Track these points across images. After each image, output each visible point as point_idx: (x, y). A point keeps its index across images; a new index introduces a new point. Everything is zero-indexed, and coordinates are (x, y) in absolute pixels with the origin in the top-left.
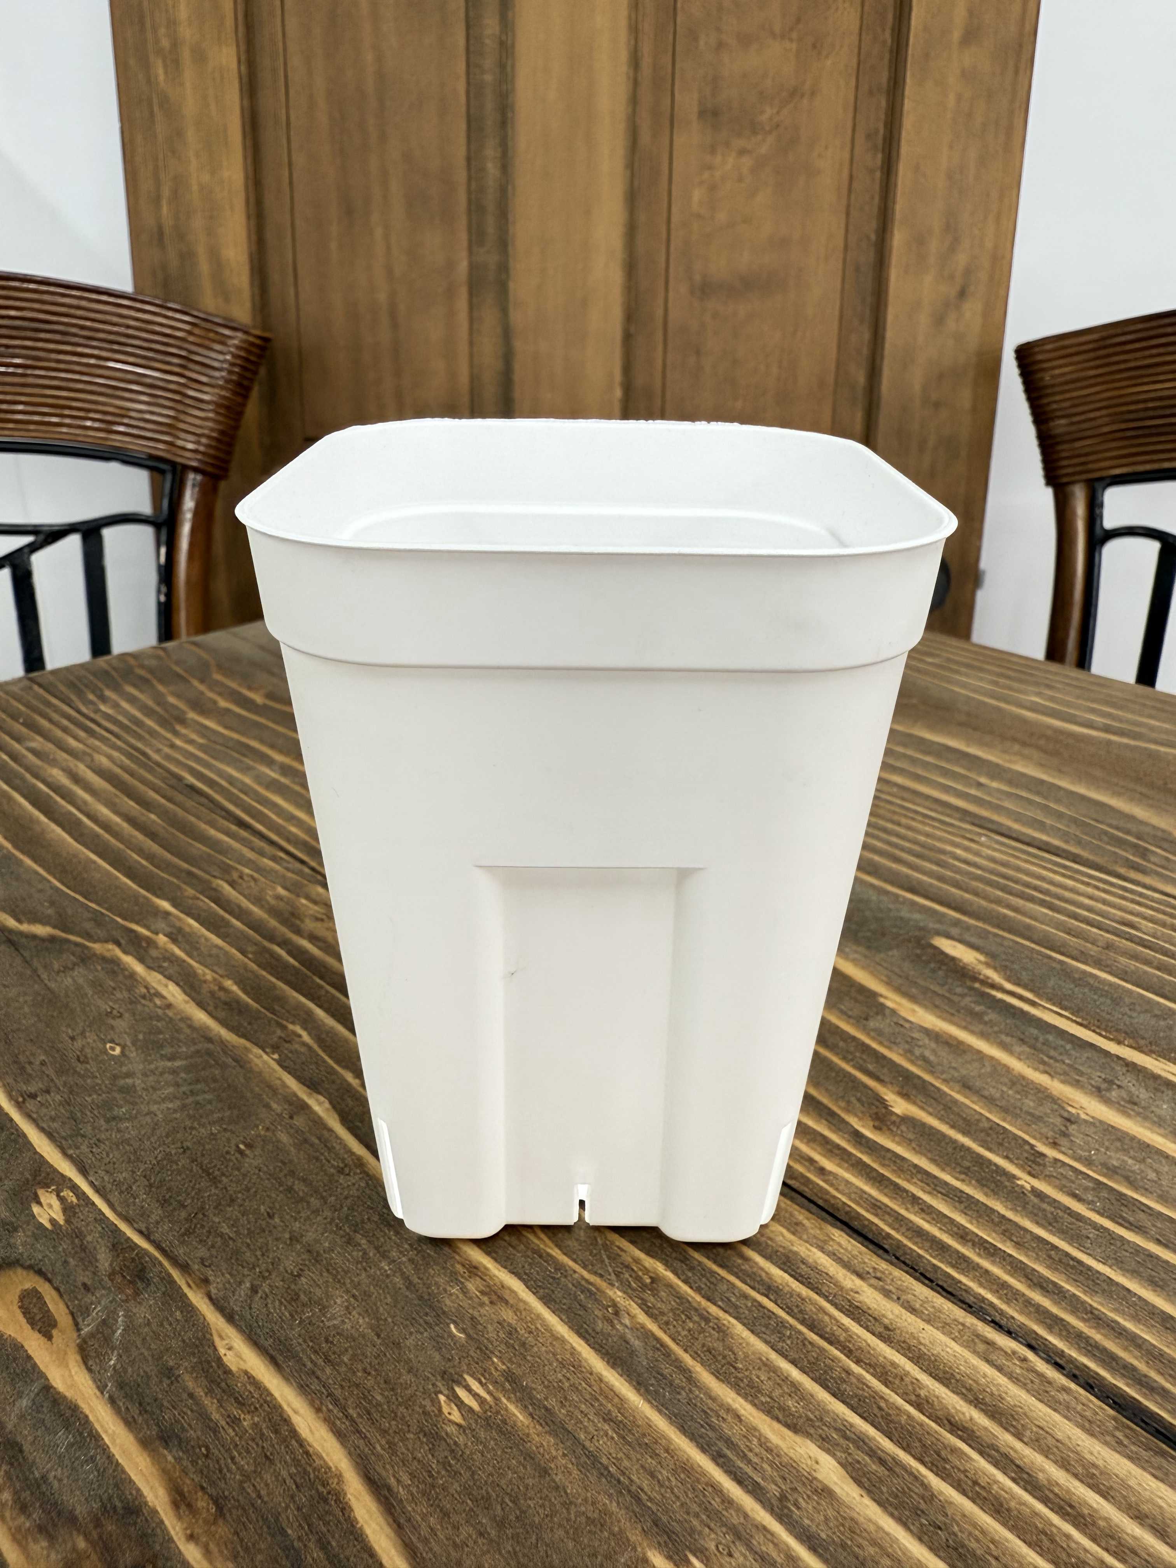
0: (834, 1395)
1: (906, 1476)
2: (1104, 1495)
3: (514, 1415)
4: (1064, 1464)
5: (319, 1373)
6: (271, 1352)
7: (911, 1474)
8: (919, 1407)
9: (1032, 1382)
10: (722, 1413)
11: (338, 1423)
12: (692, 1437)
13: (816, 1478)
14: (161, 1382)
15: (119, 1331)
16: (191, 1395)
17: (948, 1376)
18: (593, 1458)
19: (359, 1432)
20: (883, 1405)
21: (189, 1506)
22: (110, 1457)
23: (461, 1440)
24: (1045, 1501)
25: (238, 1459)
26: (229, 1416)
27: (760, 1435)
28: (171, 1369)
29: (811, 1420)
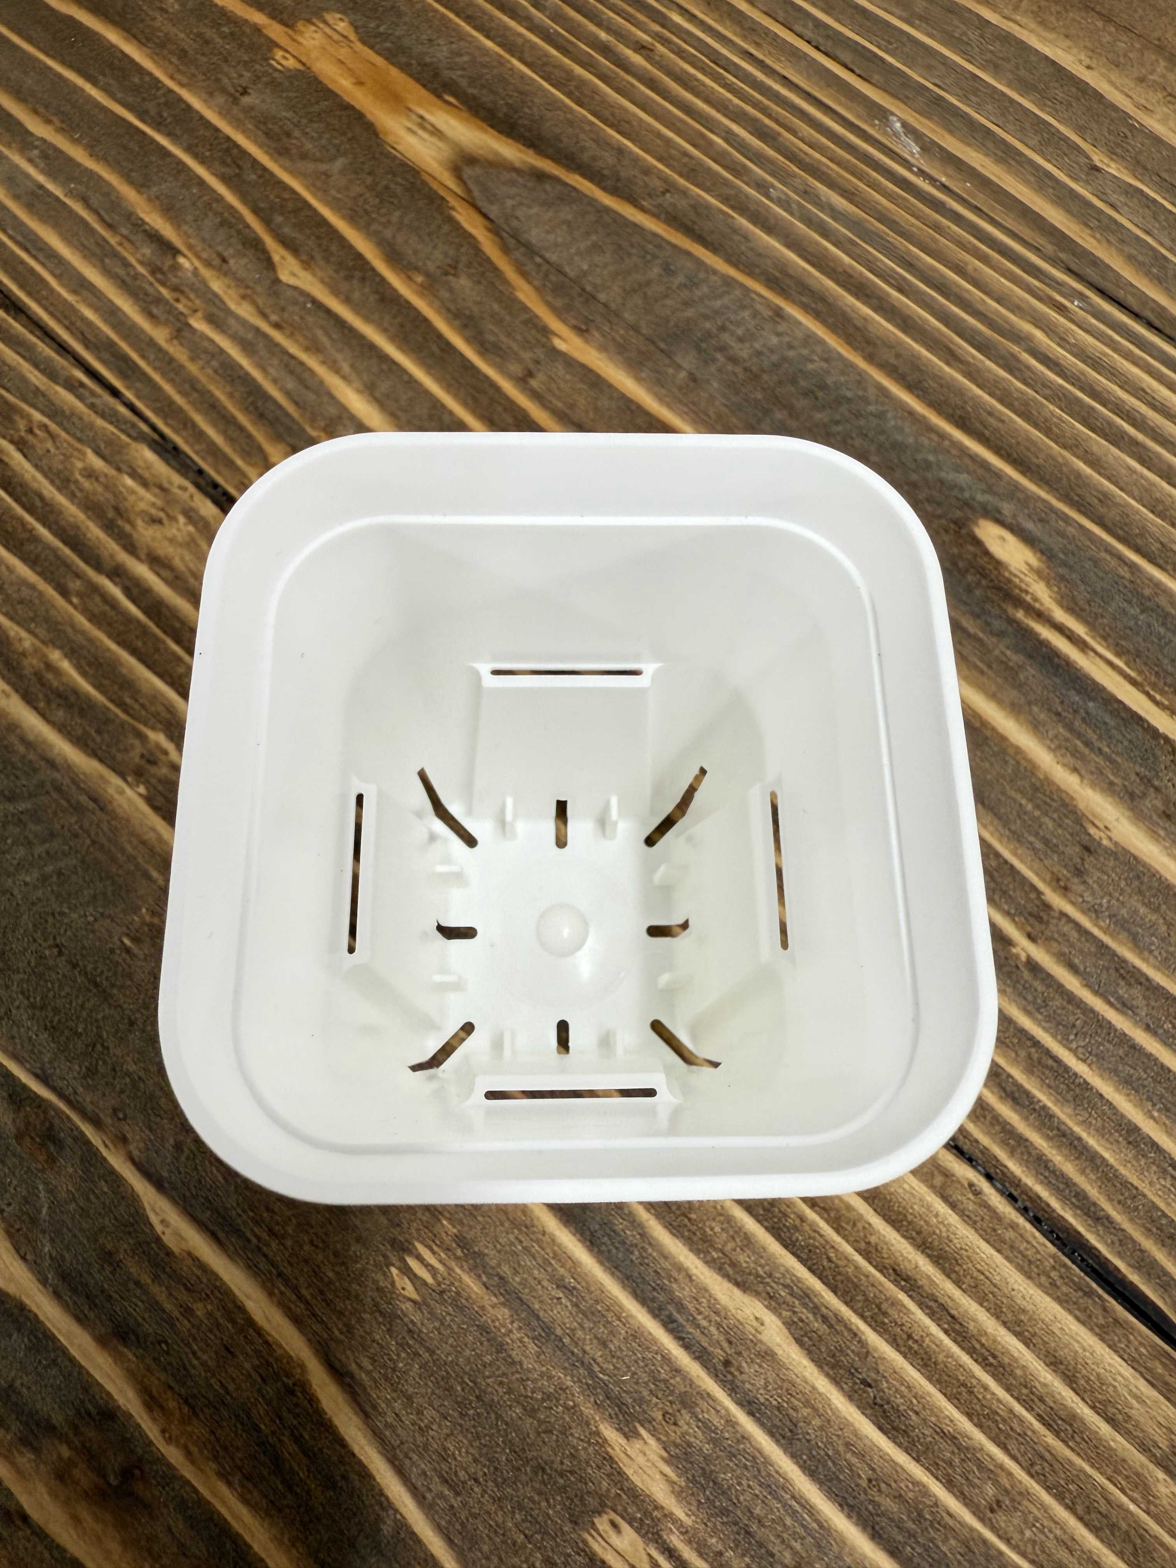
0: (786, 1247)
1: (846, 1334)
2: (1027, 1342)
3: (468, 1286)
4: (997, 1313)
5: (265, 1249)
6: (211, 1227)
7: (850, 1330)
8: (866, 1256)
9: (982, 1219)
10: (675, 1274)
11: (293, 1306)
12: (643, 1300)
13: (761, 1341)
14: (103, 1268)
15: (44, 1211)
16: (137, 1283)
17: (901, 1217)
18: (548, 1330)
19: (314, 1315)
20: (832, 1255)
21: (162, 1408)
22: (72, 1360)
23: (417, 1318)
24: (971, 1352)
25: (199, 1353)
26: (181, 1306)
27: (710, 1296)
28: (110, 1254)
29: (760, 1276)
